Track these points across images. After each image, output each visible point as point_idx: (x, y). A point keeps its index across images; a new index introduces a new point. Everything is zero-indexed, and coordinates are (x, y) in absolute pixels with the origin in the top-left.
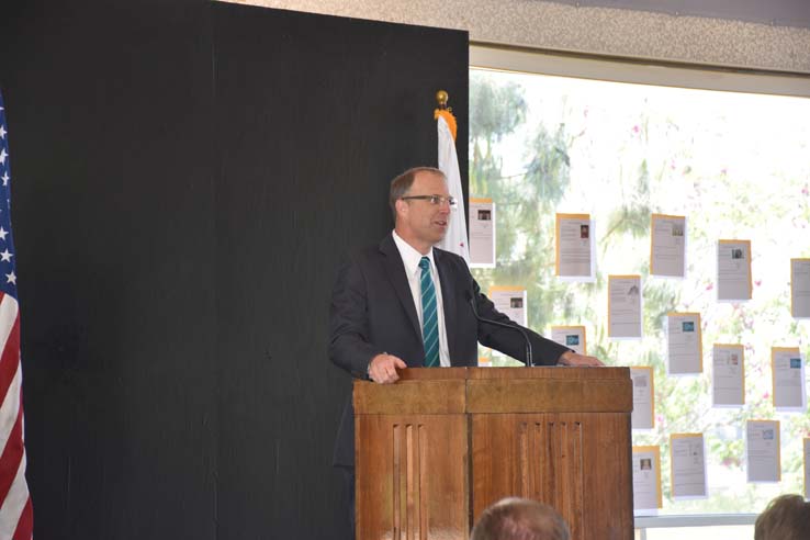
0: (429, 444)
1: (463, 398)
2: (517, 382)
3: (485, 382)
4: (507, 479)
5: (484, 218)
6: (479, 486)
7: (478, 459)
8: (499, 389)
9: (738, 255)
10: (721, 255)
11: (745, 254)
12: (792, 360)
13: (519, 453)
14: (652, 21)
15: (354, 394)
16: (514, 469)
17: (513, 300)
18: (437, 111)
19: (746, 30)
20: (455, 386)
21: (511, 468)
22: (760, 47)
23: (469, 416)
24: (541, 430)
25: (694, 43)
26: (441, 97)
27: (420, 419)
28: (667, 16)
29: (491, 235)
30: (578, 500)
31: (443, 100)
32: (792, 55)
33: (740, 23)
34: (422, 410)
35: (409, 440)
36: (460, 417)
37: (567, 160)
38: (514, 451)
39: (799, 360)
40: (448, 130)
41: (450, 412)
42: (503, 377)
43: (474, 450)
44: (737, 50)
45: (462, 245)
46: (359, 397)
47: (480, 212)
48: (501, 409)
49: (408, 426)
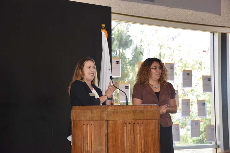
0: (94, 130)
1: (105, 116)
2: (123, 110)
3: (112, 110)
4: (120, 142)
5: (118, 63)
6: (110, 144)
7: (110, 135)
8: (117, 112)
9: (188, 74)
10: (184, 75)
11: (190, 74)
12: (203, 103)
13: (123, 133)
14: (164, 8)
15: (71, 114)
16: (122, 138)
17: (126, 86)
18: (102, 30)
19: (190, 12)
20: (103, 111)
21: (121, 138)
22: (194, 17)
23: (107, 122)
24: (131, 125)
25: (176, 15)
26: (103, 25)
27: (92, 122)
28: (168, 7)
29: (120, 68)
30: (143, 147)
31: (104, 26)
32: (202, 20)
33: (188, 10)
34: (92, 120)
35: (88, 129)
36: (104, 122)
37: (143, 54)
38: (122, 132)
39: (205, 103)
40: (105, 35)
41: (101, 120)
42: (118, 108)
43: (109, 132)
44: (188, 18)
45: (109, 69)
46: (73, 115)
47: (116, 61)
48: (117, 119)
49: (88, 124)
